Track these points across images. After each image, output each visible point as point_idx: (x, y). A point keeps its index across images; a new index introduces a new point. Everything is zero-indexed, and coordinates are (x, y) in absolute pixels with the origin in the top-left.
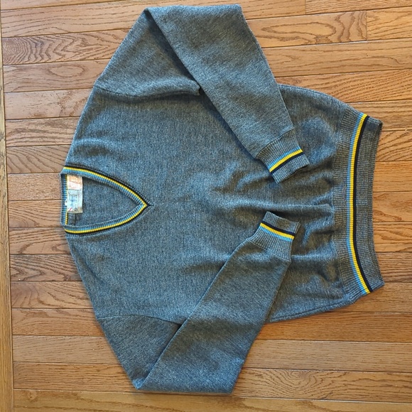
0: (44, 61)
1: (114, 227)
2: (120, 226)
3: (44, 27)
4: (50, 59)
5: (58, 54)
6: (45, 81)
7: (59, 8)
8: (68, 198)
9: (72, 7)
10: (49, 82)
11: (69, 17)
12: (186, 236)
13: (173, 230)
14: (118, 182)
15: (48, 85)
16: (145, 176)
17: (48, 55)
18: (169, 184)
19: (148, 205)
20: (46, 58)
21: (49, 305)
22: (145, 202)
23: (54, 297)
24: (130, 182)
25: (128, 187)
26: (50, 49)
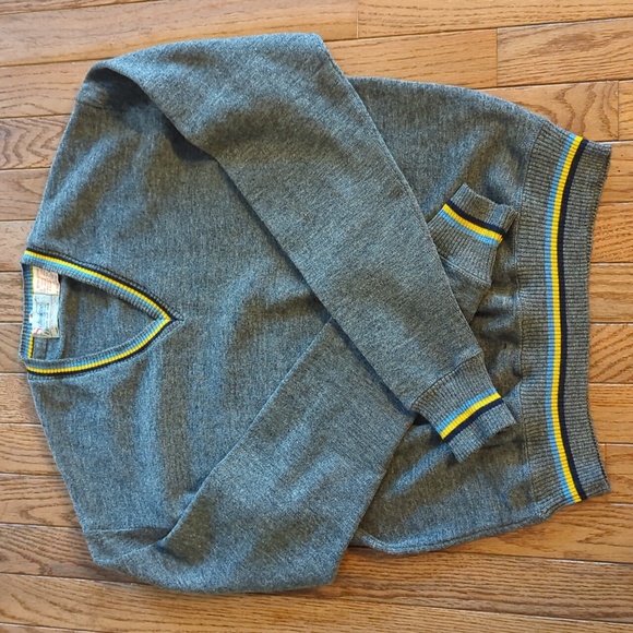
0: (10, 166)
1: (116, 362)
2: (125, 358)
3: (12, 102)
4: (21, 162)
5: (36, 153)
6: (11, 203)
7: (39, 69)
8: (35, 309)
9: (60, 67)
10: (18, 204)
11: (56, 86)
12: (239, 381)
13: (215, 368)
14: (117, 280)
15: (17, 211)
16: (167, 266)
17: (18, 155)
18: (211, 281)
19: (174, 319)
20: (14, 161)
21: (13, 618)
22: (168, 313)
23: (22, 603)
24: (140, 278)
25: (136, 289)
26: (21, 144)
